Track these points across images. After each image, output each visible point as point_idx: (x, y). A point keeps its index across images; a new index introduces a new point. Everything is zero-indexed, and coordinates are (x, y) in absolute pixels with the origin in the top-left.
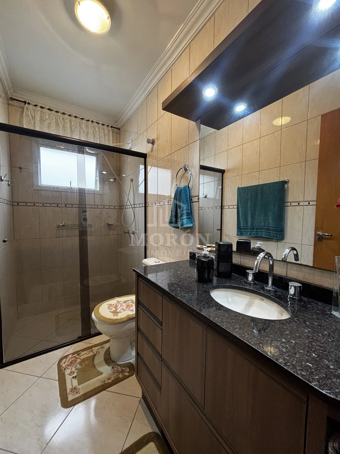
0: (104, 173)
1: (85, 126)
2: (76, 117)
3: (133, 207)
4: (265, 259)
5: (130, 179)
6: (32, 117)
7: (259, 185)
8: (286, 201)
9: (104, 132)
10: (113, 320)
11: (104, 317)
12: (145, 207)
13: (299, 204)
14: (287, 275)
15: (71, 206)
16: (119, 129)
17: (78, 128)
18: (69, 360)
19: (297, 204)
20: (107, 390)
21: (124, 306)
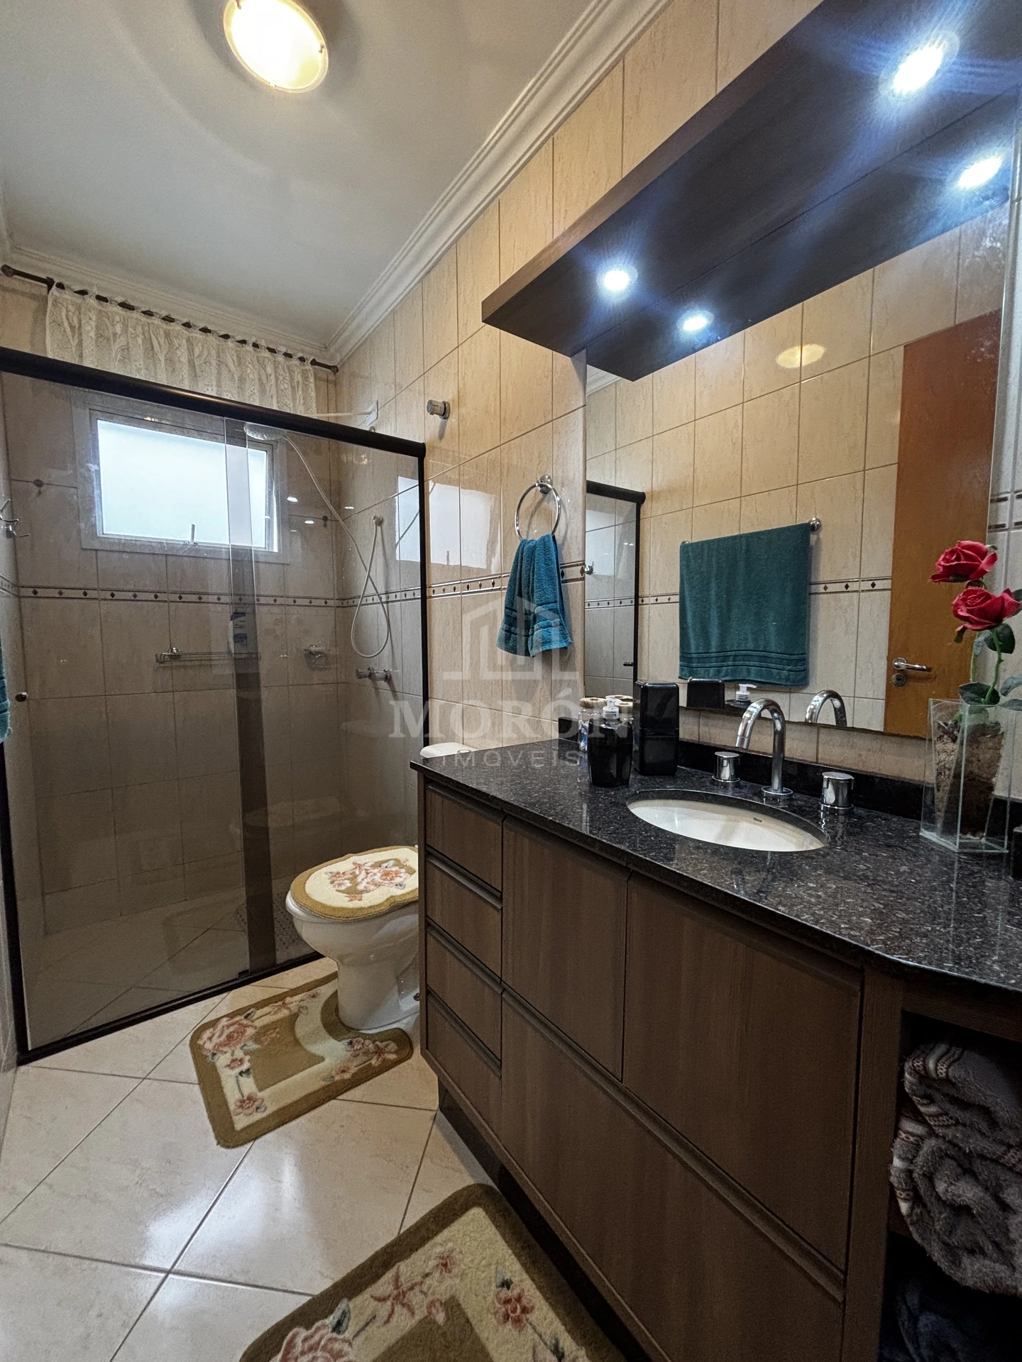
0: (292, 499)
1: (235, 358)
2: (205, 330)
3: (383, 600)
4: (764, 722)
5: (375, 518)
6: (72, 327)
7: (741, 536)
8: (813, 580)
9: (292, 379)
10: (352, 910)
11: (323, 906)
12: (424, 599)
13: (847, 587)
14: (817, 758)
15: (194, 598)
16: (335, 369)
17: (214, 363)
18: (222, 1032)
19: (841, 587)
20: (339, 1098)
21: (375, 874)
